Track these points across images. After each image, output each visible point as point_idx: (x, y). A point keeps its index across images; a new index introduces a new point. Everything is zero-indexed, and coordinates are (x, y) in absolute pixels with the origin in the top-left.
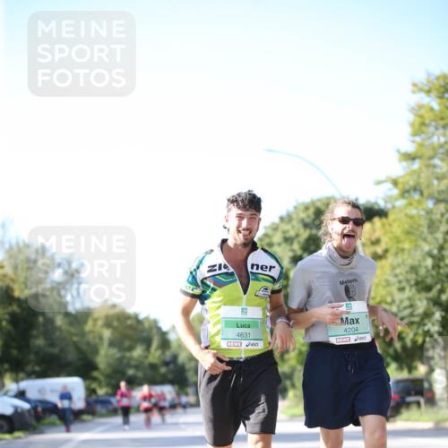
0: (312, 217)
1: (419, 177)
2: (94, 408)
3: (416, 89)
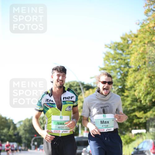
3: (106, 47)
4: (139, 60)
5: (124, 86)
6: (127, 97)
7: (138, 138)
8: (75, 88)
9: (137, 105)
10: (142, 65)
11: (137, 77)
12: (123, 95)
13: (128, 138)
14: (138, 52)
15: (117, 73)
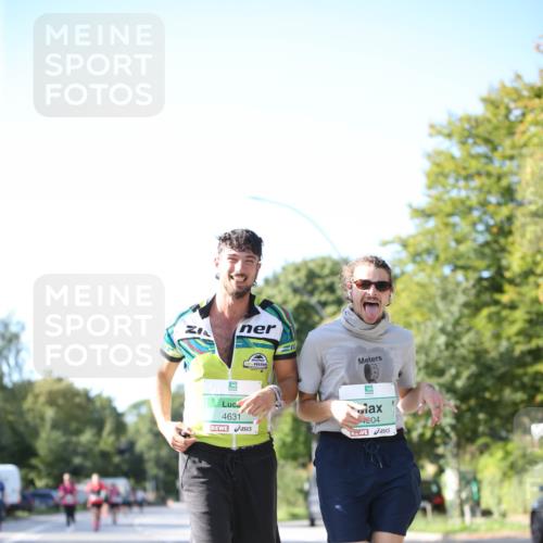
0: (304, 280)
1: (433, 237)
2: (31, 503)
3: (433, 132)
5: (500, 271)
6: (513, 306)
12: (497, 303)
15: (474, 224)
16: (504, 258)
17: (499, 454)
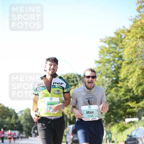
3: (101, 41)
4: (131, 54)
5: (118, 78)
6: (121, 87)
7: (131, 125)
8: (72, 80)
9: (130, 95)
10: (135, 58)
11: (130, 69)
12: (117, 86)
13: (122, 126)
14: (131, 46)
15: (111, 65)
16: (119, 74)
17: (117, 126)
